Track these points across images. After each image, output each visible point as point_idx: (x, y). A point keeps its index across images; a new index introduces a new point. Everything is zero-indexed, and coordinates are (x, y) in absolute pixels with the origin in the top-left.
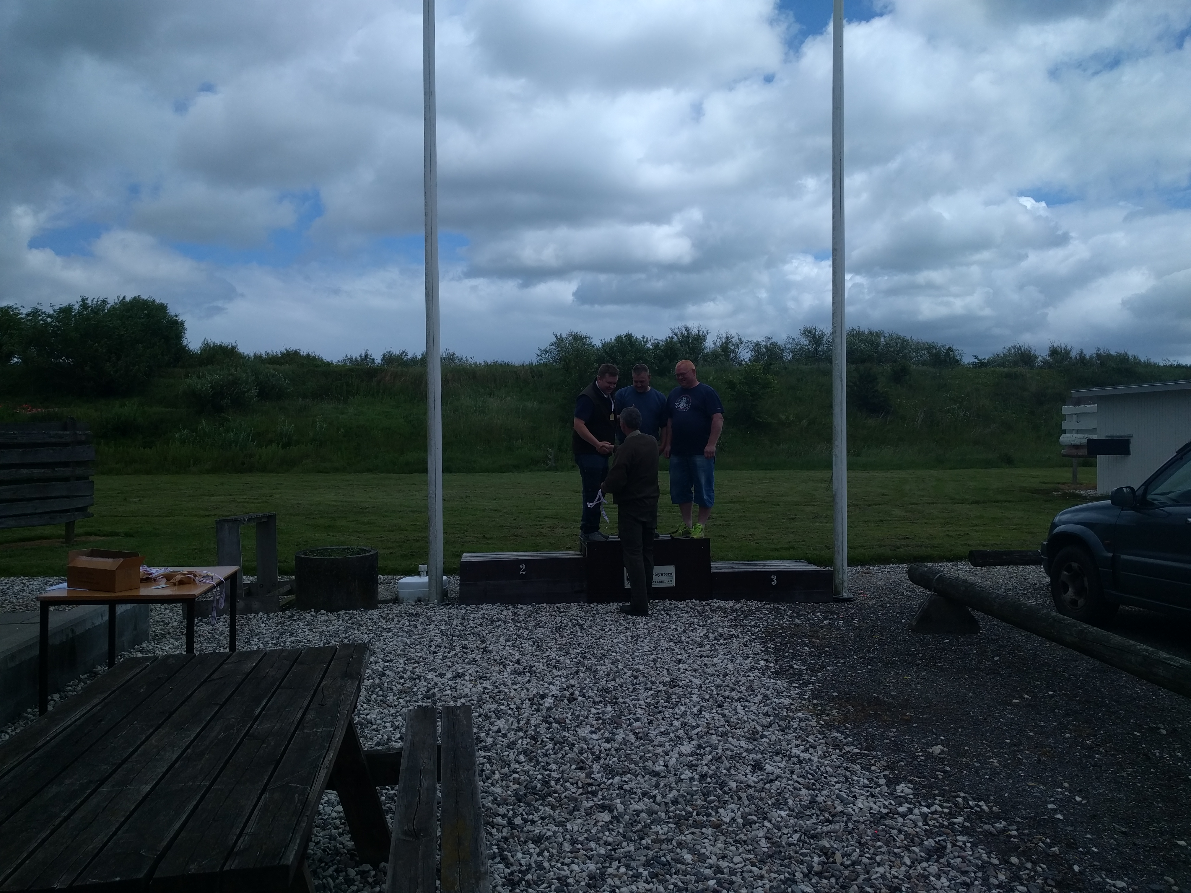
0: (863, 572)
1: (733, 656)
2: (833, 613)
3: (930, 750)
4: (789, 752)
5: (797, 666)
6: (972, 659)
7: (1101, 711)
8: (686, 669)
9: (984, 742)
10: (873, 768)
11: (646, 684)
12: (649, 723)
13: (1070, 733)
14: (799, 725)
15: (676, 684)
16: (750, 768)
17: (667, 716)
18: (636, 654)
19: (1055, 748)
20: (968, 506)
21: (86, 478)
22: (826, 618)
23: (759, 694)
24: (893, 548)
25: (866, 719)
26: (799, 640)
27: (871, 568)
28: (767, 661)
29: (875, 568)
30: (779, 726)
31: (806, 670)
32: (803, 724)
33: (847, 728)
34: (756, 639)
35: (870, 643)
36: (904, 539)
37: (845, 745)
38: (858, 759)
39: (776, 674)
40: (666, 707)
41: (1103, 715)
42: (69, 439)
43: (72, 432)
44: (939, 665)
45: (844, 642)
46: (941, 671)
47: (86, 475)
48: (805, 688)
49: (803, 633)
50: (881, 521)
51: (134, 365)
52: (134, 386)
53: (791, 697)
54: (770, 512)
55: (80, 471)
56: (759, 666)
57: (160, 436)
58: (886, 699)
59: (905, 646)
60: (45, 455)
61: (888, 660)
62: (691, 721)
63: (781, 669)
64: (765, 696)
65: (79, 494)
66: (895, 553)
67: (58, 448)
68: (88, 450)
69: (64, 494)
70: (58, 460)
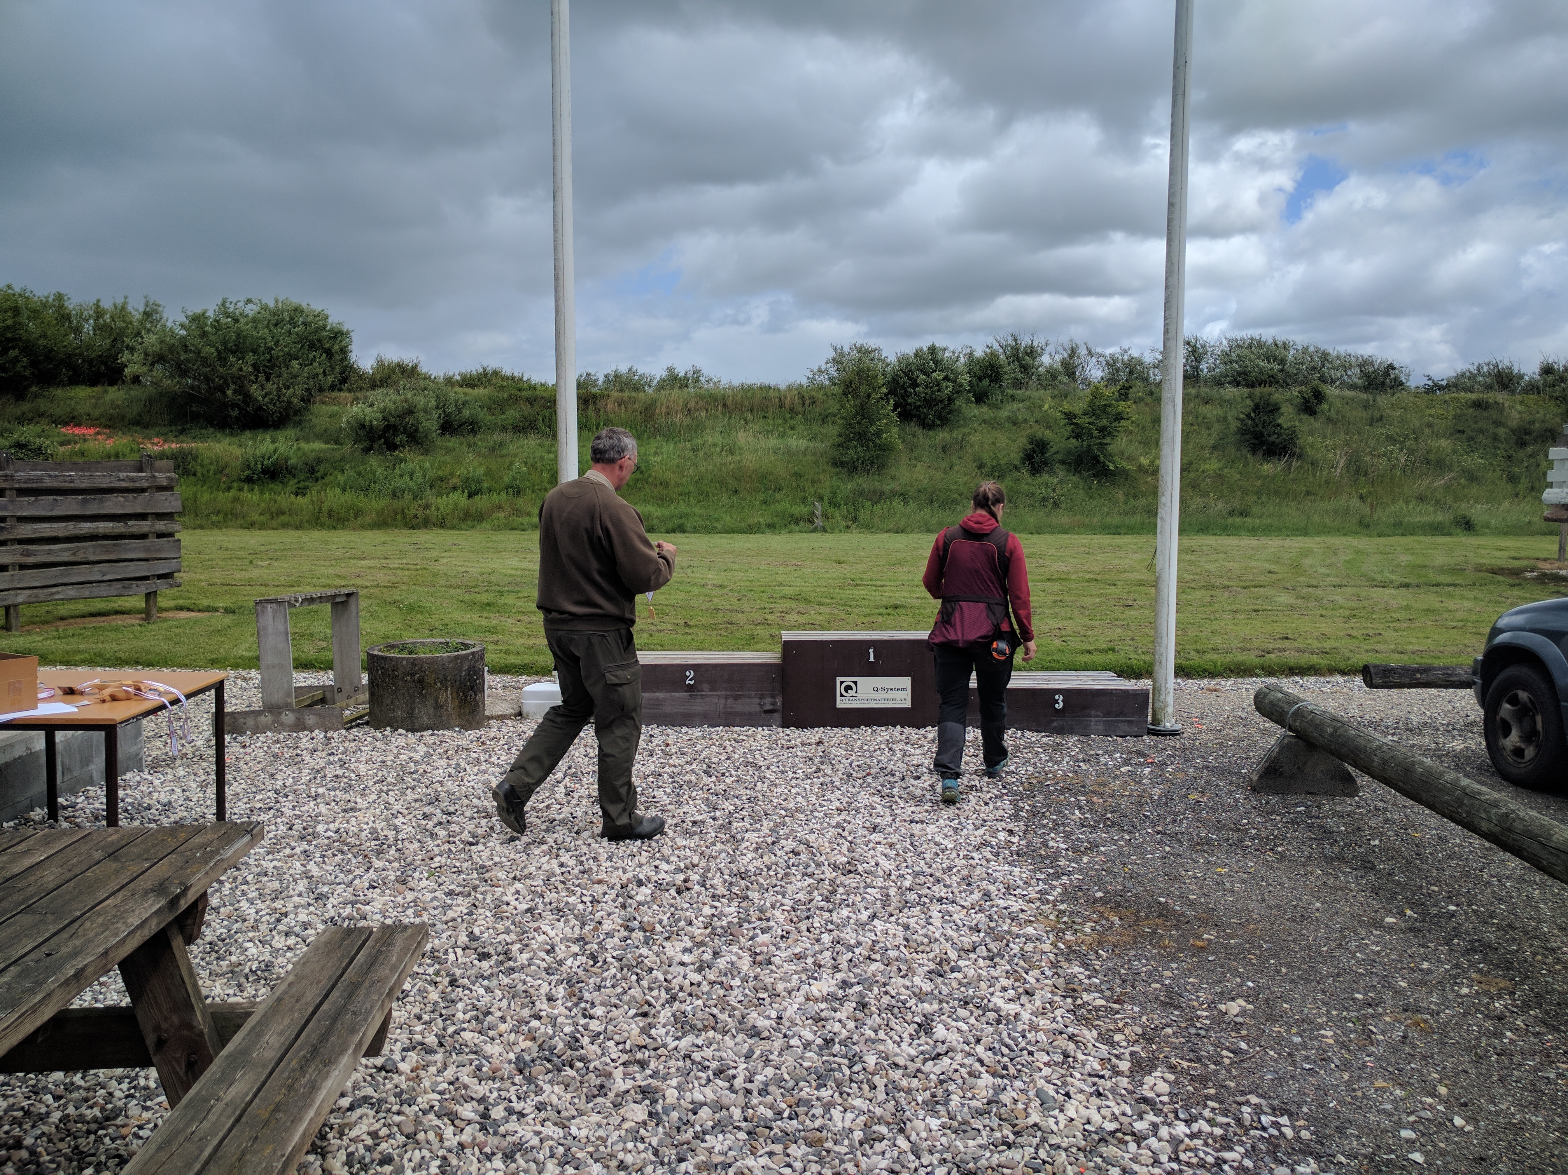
0: (1209, 690)
1: (960, 823)
2: (1140, 754)
3: (1222, 1007)
4: (986, 1001)
5: (1057, 842)
6: (1336, 841)
7: (1531, 946)
8: (879, 843)
9: (1320, 996)
10: (1118, 1037)
11: (808, 866)
12: (782, 937)
13: (1470, 986)
14: (1022, 949)
15: (853, 869)
16: (911, 1029)
17: (816, 925)
18: (816, 814)
19: (1438, 1014)
20: (1392, 591)
21: (171, 535)
22: (1126, 762)
23: (976, 891)
24: (1260, 653)
25: (1135, 942)
26: (1073, 799)
27: (1223, 683)
28: (1011, 832)
29: (1229, 683)
30: (989, 950)
31: (1067, 850)
32: (1029, 947)
33: (1098, 957)
34: (1007, 795)
35: (1180, 807)
36: (1282, 639)
37: (1085, 990)
38: (1099, 1018)
39: (1018, 855)
40: (821, 909)
41: (1534, 954)
42: (145, 484)
43: (149, 475)
44: (1280, 849)
45: (1140, 804)
46: (1280, 861)
47: (170, 531)
48: (1054, 883)
49: (1084, 786)
50: (1256, 611)
51: (288, 388)
52: (288, 415)
53: (1027, 898)
54: (1099, 596)
55: (161, 526)
56: (994, 842)
57: (317, 480)
58: (1178, 908)
59: (1234, 815)
60: (114, 505)
61: (1201, 838)
62: (850, 936)
63: (1027, 846)
64: (985, 895)
65: (163, 556)
66: (1262, 660)
67: (130, 496)
68: (172, 499)
69: (141, 556)
70: (132, 511)
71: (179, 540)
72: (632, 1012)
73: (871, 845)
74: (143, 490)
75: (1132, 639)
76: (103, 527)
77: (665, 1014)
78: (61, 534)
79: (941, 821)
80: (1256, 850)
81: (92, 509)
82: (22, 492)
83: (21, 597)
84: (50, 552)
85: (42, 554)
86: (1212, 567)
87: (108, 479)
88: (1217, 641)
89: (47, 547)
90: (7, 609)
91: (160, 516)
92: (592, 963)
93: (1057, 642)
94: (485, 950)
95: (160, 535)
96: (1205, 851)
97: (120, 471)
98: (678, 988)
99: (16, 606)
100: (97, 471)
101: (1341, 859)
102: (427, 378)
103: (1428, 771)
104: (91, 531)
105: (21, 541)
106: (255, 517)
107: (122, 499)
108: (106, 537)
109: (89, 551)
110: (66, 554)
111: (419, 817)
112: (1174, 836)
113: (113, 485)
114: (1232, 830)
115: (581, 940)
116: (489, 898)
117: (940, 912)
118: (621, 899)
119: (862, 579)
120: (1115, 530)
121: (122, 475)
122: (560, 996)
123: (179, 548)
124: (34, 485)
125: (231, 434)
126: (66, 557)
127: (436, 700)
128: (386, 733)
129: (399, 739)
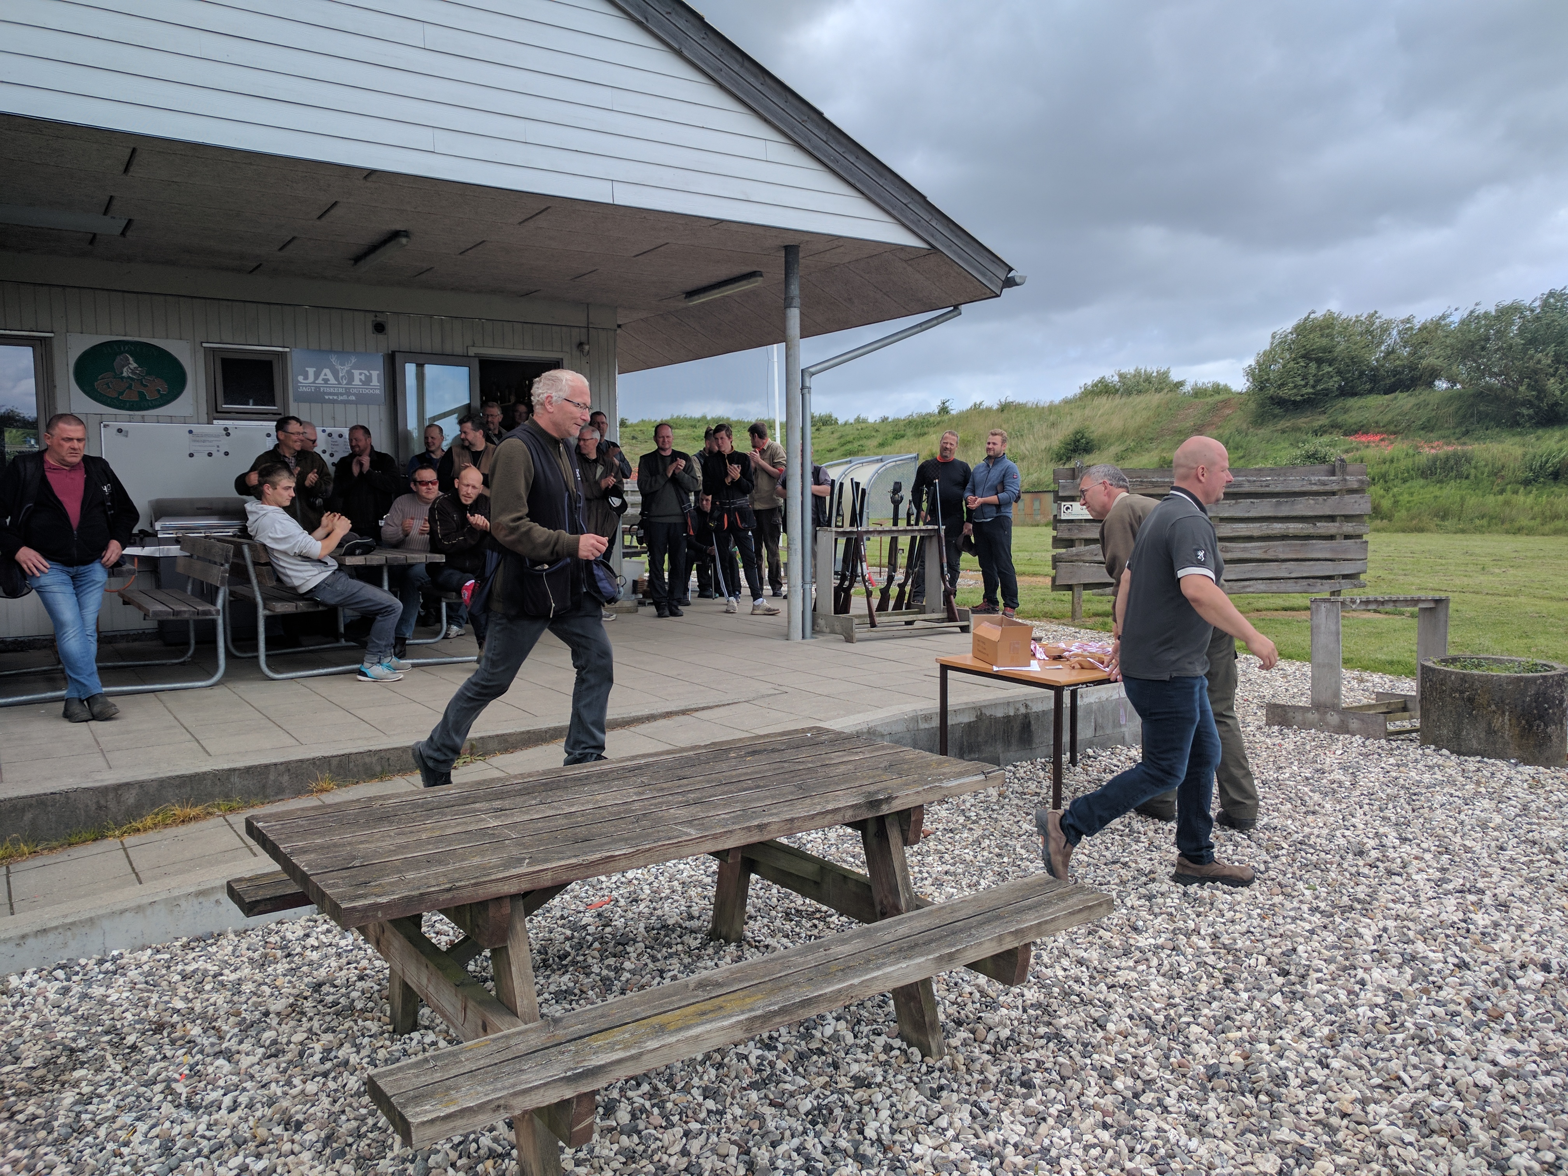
21: (1359, 536)
42: (1335, 487)
43: (1341, 478)
47: (1357, 533)
55: (1349, 528)
60: (1303, 507)
65: (1349, 557)
67: (1321, 498)
68: (1362, 501)
69: (1328, 556)
70: (1321, 513)
72: (1377, 1081)
74: (1334, 493)
76: (1294, 528)
77: (1405, 1099)
78: (1256, 533)
81: (1284, 511)
85: (1238, 551)
87: (1301, 483)
89: (1242, 545)
91: (1348, 518)
92: (1388, 1020)
94: (1287, 967)
95: (1347, 537)
97: (1313, 474)
98: (1449, 1079)
100: (1291, 475)
104: (1282, 531)
106: (1524, 522)
107: (1312, 502)
108: (1296, 537)
109: (1279, 549)
110: (1260, 551)
111: (1370, 835)
113: (1304, 489)
115: (1398, 996)
116: (1348, 924)
118: (1497, 975)
121: (1314, 479)
122: (1318, 1034)
123: (1366, 550)
124: (1236, 490)
125: (1520, 434)
126: (1258, 554)
127: (1489, 724)
128: (1427, 751)
129: (1437, 759)
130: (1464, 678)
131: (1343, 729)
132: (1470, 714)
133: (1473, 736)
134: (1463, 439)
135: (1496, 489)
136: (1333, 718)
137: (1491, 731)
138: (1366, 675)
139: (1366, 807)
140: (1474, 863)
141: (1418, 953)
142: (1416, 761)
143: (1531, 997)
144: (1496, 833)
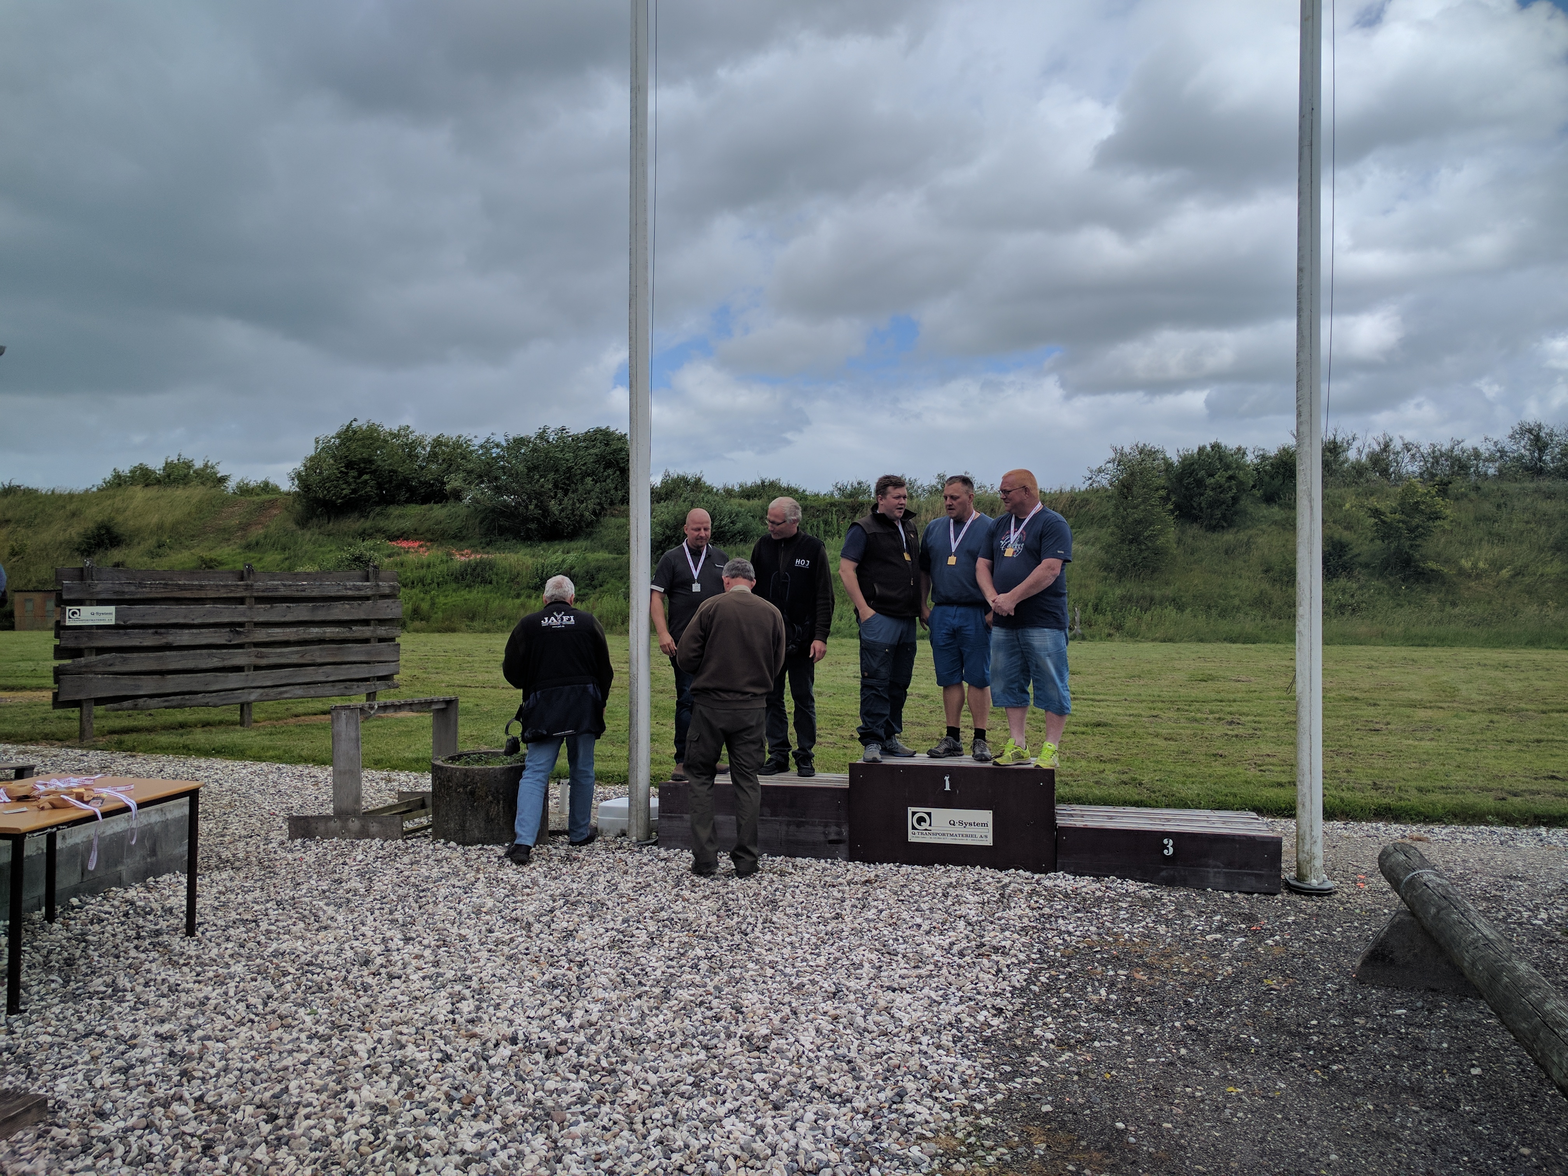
0: (1413, 838)
2: (1250, 918)
5: (1046, 1030)
6: (1424, 1063)
8: (825, 1014)
11: (716, 1036)
15: (764, 1045)
21: (393, 639)
22: (1219, 929)
23: (890, 1088)
24: (1504, 795)
26: (1111, 973)
27: (1436, 830)
28: (999, 1012)
29: (1444, 831)
31: (1052, 1041)
34: (1034, 961)
35: (1242, 995)
39: (985, 1043)
42: (369, 592)
43: (374, 584)
44: (1335, 1067)
45: (1193, 986)
46: (1326, 1084)
47: (391, 636)
48: (1001, 1086)
49: (1140, 957)
50: (1539, 741)
51: (582, 502)
52: (581, 527)
53: (950, 1104)
54: (1346, 718)
55: (382, 631)
56: (968, 1021)
57: (595, 588)
58: (1132, 1140)
59: (1305, 1012)
60: (339, 611)
61: (1239, 1040)
62: (679, 1137)
63: (1005, 1032)
64: (898, 1094)
65: (382, 659)
66: (1499, 805)
67: (355, 603)
68: (394, 606)
69: (363, 659)
70: (356, 618)
71: (399, 645)
73: (811, 1016)
74: (368, 598)
75: (1348, 771)
76: (330, 632)
78: (293, 638)
79: (926, 990)
80: (1303, 1066)
81: (320, 616)
82: (260, 600)
83: (254, 695)
84: (281, 655)
85: (274, 656)
86: (1514, 687)
87: (336, 588)
88: (1457, 778)
89: (278, 650)
90: (242, 705)
91: (381, 622)
92: (372, 1139)
93: (1253, 773)
94: (275, 1111)
95: (381, 640)
96: (1232, 1062)
97: (348, 580)
99: (249, 704)
100: (327, 580)
101: (1416, 1091)
102: (709, 491)
103: (1516, 981)
104: (319, 635)
105: (257, 645)
107: (347, 606)
108: (332, 641)
109: (316, 654)
110: (296, 656)
111: (378, 941)
112: (1202, 1036)
113: (340, 594)
114: (1290, 1033)
115: (384, 1110)
116: (344, 1044)
117: (816, 1113)
118: (474, 1060)
119: (1083, 693)
120: (1423, 642)
121: (349, 584)
123: (398, 652)
124: (270, 594)
125: (531, 546)
126: (295, 659)
127: (487, 814)
128: (438, 845)
129: (446, 853)
130: (466, 773)
131: (364, 834)
132: (472, 806)
133: (475, 826)
134: (488, 549)
135: (513, 593)
136: (355, 824)
137: (489, 820)
138: (394, 775)
139: (377, 912)
140: (467, 951)
141: (406, 1057)
142: (428, 857)
143: (498, 1074)
144: (488, 917)
